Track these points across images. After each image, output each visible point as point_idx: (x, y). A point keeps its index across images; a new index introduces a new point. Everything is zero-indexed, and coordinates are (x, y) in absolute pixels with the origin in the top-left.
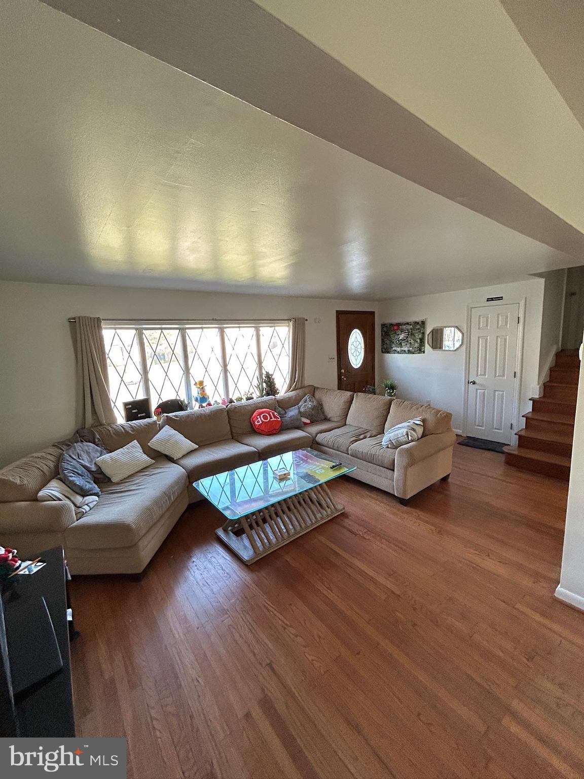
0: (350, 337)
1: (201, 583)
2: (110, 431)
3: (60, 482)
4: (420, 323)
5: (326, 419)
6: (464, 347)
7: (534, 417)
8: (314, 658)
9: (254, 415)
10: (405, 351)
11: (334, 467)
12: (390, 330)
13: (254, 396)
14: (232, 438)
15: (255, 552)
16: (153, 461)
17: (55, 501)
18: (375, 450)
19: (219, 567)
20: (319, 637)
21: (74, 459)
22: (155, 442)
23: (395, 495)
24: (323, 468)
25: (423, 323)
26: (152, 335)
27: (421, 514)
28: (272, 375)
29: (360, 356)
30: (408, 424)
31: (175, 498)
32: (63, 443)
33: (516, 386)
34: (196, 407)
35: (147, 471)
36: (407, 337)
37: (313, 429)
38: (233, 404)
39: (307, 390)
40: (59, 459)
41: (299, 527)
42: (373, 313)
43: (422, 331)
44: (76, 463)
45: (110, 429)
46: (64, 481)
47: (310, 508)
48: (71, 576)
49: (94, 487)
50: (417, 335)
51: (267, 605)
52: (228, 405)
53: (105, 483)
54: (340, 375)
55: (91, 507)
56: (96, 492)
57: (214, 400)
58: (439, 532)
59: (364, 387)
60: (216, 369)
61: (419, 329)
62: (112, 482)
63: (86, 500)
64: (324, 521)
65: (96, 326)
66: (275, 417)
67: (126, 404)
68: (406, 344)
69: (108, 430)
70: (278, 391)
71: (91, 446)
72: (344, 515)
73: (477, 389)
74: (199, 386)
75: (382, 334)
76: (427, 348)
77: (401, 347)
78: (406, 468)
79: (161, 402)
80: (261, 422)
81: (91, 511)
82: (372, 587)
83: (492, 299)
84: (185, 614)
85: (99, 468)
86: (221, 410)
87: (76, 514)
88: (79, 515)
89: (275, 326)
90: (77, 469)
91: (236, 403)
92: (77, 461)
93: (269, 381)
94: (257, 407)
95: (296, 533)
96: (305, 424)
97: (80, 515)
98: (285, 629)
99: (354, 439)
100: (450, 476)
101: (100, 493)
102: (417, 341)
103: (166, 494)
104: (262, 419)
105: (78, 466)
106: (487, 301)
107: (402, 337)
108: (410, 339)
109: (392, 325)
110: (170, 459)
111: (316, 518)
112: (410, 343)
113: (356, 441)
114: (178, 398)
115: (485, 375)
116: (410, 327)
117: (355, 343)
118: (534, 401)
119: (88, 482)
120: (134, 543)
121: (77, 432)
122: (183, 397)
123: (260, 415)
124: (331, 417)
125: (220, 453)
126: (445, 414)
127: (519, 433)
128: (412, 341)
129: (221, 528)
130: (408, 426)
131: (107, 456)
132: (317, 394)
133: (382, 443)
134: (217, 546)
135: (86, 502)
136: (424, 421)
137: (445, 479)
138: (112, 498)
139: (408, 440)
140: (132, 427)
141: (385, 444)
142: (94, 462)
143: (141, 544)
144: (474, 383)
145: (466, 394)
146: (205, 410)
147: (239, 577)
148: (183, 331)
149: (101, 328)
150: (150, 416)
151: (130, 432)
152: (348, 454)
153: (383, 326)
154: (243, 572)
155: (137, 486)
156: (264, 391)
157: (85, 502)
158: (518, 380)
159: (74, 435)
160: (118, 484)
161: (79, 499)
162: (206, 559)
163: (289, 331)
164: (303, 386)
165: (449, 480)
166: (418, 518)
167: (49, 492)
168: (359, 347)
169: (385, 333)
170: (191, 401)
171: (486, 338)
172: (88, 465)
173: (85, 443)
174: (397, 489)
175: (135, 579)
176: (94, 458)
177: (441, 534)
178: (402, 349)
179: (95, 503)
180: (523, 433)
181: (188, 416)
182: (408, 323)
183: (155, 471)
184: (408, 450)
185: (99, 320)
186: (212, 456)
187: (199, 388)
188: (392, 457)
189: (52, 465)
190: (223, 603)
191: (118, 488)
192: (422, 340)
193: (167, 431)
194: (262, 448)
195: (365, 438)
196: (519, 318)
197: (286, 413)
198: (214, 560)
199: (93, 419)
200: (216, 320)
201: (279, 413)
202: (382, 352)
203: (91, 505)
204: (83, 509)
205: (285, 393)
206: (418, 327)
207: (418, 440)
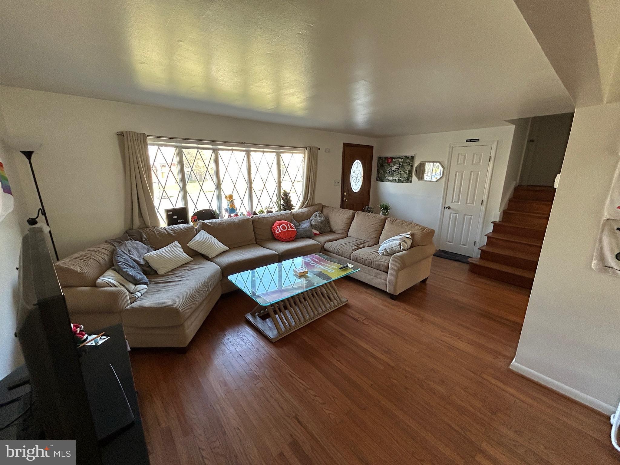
0: (353, 166)
1: (235, 356)
2: (155, 233)
3: (115, 272)
4: (410, 157)
5: (332, 232)
6: (444, 179)
7: (493, 237)
8: (330, 412)
9: (274, 225)
10: (396, 180)
11: (342, 268)
12: (384, 162)
13: (273, 210)
14: (256, 243)
15: (278, 332)
16: (192, 259)
17: (112, 287)
18: (373, 257)
19: (249, 343)
20: (333, 397)
21: (126, 254)
22: (193, 243)
23: (387, 292)
24: (333, 269)
25: (413, 157)
26: (189, 153)
27: (407, 307)
28: (289, 193)
29: (360, 182)
30: (400, 237)
31: (212, 288)
32: (115, 240)
33: (482, 212)
34: (225, 216)
35: (187, 267)
36: (398, 169)
37: (322, 239)
38: (256, 215)
39: (316, 207)
40: (113, 253)
41: (312, 313)
42: (372, 147)
43: (410, 165)
44: (128, 257)
45: (155, 231)
46: (118, 271)
47: (322, 300)
48: (131, 348)
49: (144, 278)
50: (406, 167)
51: (290, 373)
52: (253, 216)
53: (152, 275)
54: (343, 196)
55: (143, 293)
56: (145, 282)
57: (241, 211)
58: (421, 321)
59: (363, 207)
60: (242, 186)
61: (408, 162)
62: (158, 274)
63: (137, 288)
64: (332, 310)
65: (142, 141)
66: (292, 228)
67: (168, 211)
68: (397, 175)
69: (154, 232)
70: (293, 207)
71: (139, 244)
72: (347, 306)
73: (451, 213)
74: (229, 199)
75: (378, 165)
76: (414, 178)
77: (393, 177)
78: (398, 271)
79: (197, 211)
80: (280, 231)
81: (142, 297)
82: (372, 360)
83: (470, 141)
84: (224, 379)
85: (147, 262)
86: (248, 220)
87: (130, 299)
88: (132, 300)
89: (293, 153)
90: (129, 262)
91: (258, 215)
92: (128, 256)
93: (286, 199)
94: (277, 219)
95: (310, 319)
96: (315, 234)
97: (135, 299)
98: (306, 391)
99: (355, 247)
100: (428, 280)
101: (149, 283)
102: (406, 173)
103: (205, 285)
104: (281, 229)
105: (130, 260)
106: (466, 142)
107: (394, 168)
108: (400, 171)
109: (387, 158)
110: (207, 258)
111: (326, 307)
112: (401, 174)
113: (357, 249)
114: (211, 208)
115: (458, 202)
116: (401, 160)
117: (356, 172)
118: (495, 224)
119: (139, 273)
120: (181, 324)
121: (126, 232)
122: (215, 207)
123: (279, 225)
124: (335, 231)
125: (248, 254)
126: (430, 231)
127: (482, 248)
128: (402, 172)
129: (249, 314)
130: (400, 239)
131: (153, 253)
132: (325, 211)
133: (379, 251)
134: (246, 327)
135: (138, 289)
136: (412, 235)
137: (424, 281)
138: (159, 287)
139: (400, 250)
140: (173, 230)
141: (381, 252)
142: (142, 257)
143: (187, 324)
144: (449, 208)
145: (442, 216)
146: (234, 219)
147: (267, 351)
148: (216, 152)
149: (146, 143)
150: (187, 222)
151: (172, 234)
152: (351, 259)
153: (380, 158)
154: (269, 347)
155: (180, 278)
156: (282, 207)
157: (136, 289)
158: (484, 207)
159: (124, 234)
160: (163, 276)
161: (132, 287)
162: (238, 337)
163: (304, 157)
164: (313, 204)
165: (427, 282)
166: (405, 309)
167: (107, 280)
168: (359, 175)
169: (380, 164)
170: (222, 211)
171: (462, 172)
172: (137, 259)
173: (134, 241)
174: (389, 287)
175: (182, 351)
176: (142, 253)
177: (423, 322)
178: (393, 178)
179: (145, 290)
180: (484, 248)
181: (220, 223)
182: (400, 158)
183: (194, 267)
184: (401, 257)
185: (145, 136)
186: (241, 257)
187: (229, 201)
188: (387, 262)
189: (107, 258)
190: (254, 371)
191: (163, 279)
192: (410, 172)
193: (203, 235)
194: (282, 251)
195: (364, 247)
196: (490, 157)
197: (300, 225)
198: (245, 338)
199: (139, 222)
200: (245, 143)
201: (295, 225)
202: (377, 180)
203: (143, 292)
204: (136, 294)
205: (299, 209)
206: (408, 161)
207: (408, 249)
